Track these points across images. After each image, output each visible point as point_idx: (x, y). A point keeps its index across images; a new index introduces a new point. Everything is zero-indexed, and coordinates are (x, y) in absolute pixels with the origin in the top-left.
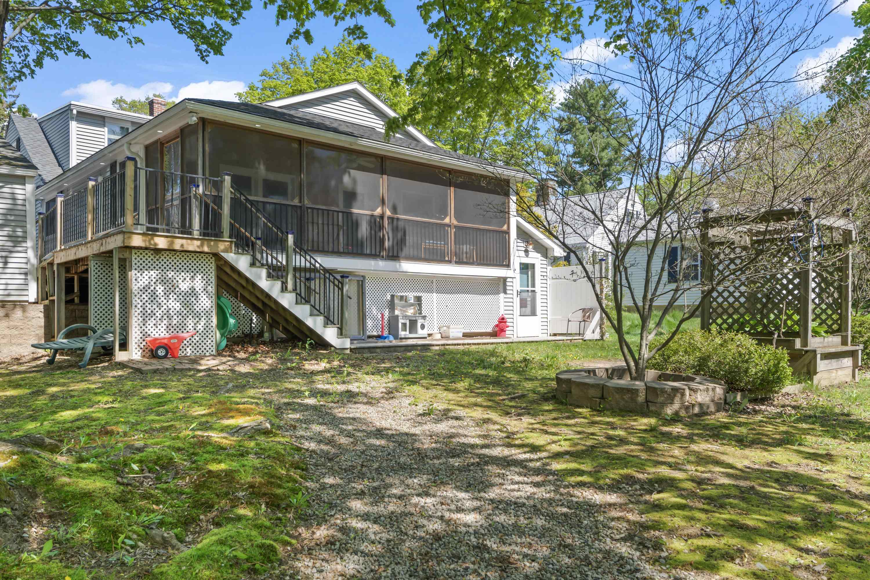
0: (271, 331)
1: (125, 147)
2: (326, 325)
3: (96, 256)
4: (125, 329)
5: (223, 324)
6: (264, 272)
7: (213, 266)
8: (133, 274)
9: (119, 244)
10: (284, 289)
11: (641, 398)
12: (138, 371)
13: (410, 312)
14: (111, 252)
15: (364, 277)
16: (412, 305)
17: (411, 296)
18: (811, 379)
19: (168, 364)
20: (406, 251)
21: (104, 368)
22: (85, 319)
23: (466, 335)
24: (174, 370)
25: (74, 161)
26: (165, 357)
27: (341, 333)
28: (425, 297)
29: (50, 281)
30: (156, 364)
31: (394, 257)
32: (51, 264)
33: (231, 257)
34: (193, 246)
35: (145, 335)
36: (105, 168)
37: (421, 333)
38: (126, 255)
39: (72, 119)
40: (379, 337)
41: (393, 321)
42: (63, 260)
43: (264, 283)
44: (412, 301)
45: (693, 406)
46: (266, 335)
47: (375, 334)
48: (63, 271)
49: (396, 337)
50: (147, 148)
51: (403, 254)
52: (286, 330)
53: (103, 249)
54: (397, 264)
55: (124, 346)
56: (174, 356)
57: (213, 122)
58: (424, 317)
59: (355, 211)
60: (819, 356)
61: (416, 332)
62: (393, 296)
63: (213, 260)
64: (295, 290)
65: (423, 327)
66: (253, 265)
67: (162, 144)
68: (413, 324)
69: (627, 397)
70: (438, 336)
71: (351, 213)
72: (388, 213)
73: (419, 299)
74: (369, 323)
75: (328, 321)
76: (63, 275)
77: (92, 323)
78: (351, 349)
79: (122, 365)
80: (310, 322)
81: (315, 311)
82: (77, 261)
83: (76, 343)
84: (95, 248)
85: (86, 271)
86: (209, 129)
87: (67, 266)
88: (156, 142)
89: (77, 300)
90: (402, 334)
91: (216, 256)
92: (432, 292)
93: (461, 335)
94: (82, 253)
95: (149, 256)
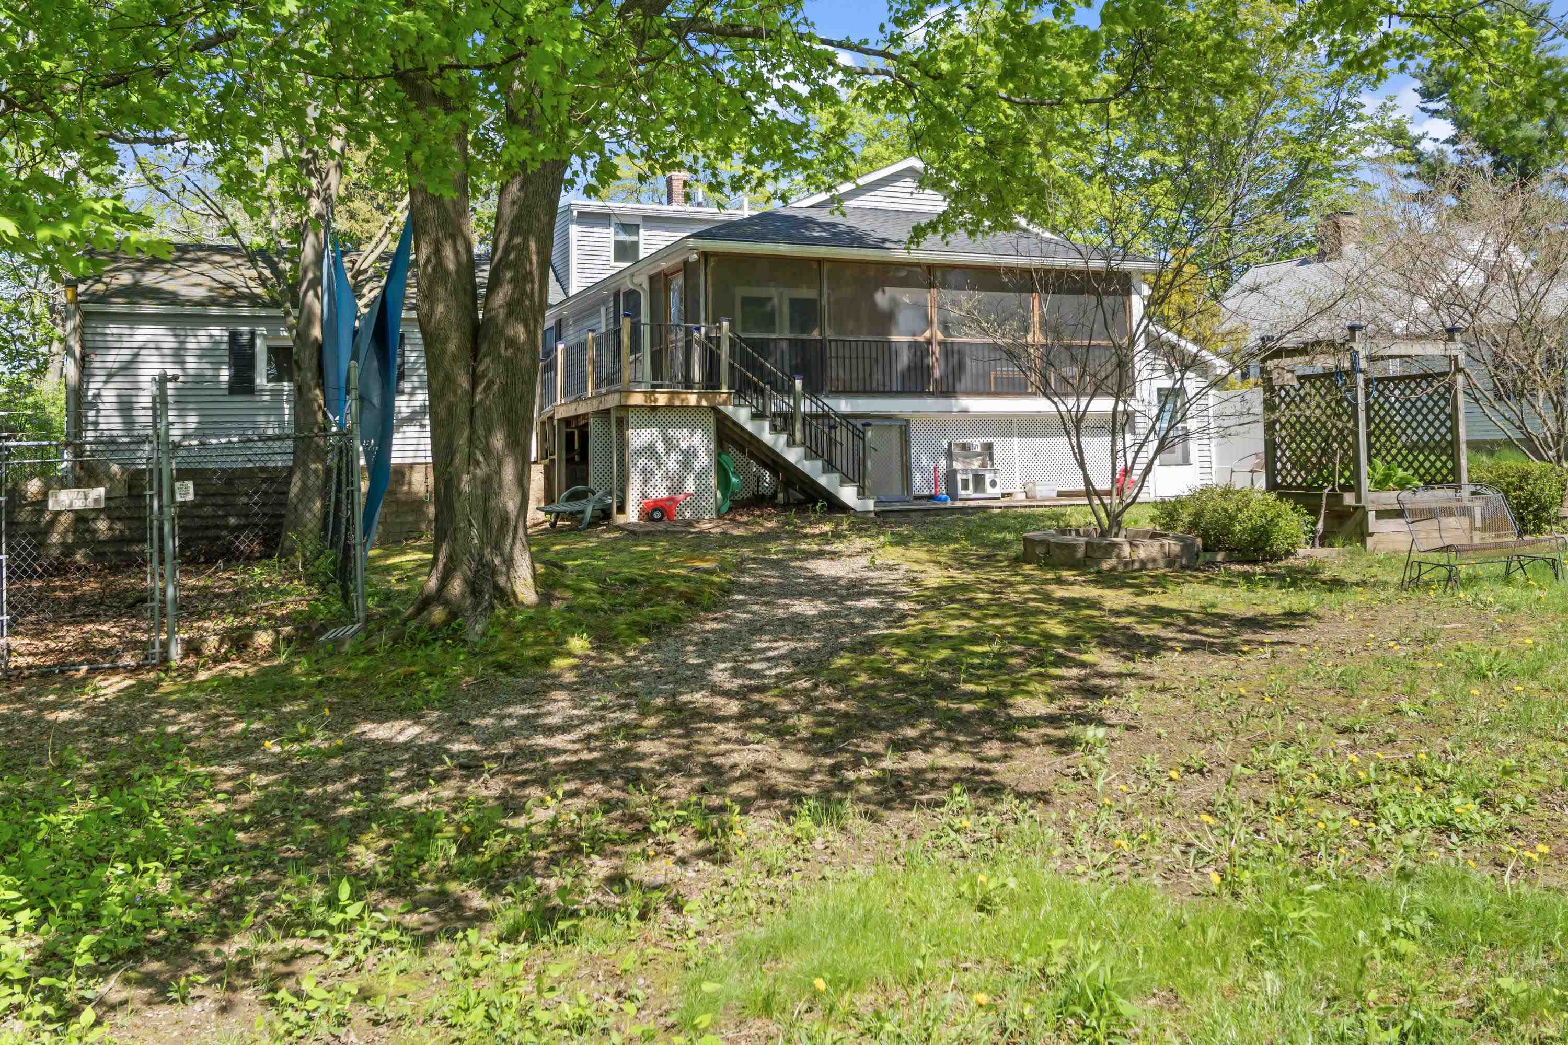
0: (785, 491)
1: (628, 280)
2: (842, 483)
3: (596, 413)
4: (623, 490)
5: (724, 482)
6: (767, 424)
7: (712, 420)
8: (631, 433)
9: (616, 403)
10: (791, 443)
11: (1080, 553)
12: (633, 533)
13: (976, 464)
14: (608, 410)
15: (908, 421)
16: (979, 454)
17: (977, 443)
18: (1363, 542)
19: (661, 526)
20: (966, 382)
21: (603, 531)
22: (585, 481)
23: (1061, 494)
24: (667, 532)
25: (573, 290)
26: (660, 520)
27: (862, 493)
28: (999, 444)
29: (550, 437)
30: (651, 527)
31: (948, 391)
32: (551, 418)
33: (729, 410)
34: (692, 400)
35: (644, 496)
36: (608, 296)
37: (990, 491)
38: (623, 413)
39: (572, 222)
40: (931, 497)
41: (951, 475)
42: (565, 415)
43: (767, 437)
44: (979, 450)
45: (1133, 562)
46: (781, 496)
47: (926, 492)
48: (563, 426)
49: (954, 497)
50: (652, 279)
51: (960, 386)
52: (802, 491)
53: (602, 407)
54: (953, 401)
55: (621, 509)
56: (670, 519)
57: (716, 254)
58: (995, 471)
59: (894, 338)
60: (1371, 516)
61: (984, 491)
62: (950, 444)
63: (712, 414)
64: (804, 444)
65: (993, 483)
66: (754, 416)
67: (666, 276)
68: (979, 480)
69: (1065, 552)
70: (1023, 496)
71: (889, 342)
72: (940, 336)
73: (989, 447)
74: (918, 479)
75: (846, 479)
76: (564, 430)
77: (592, 485)
78: (876, 513)
79: (619, 528)
80: (823, 480)
81: (830, 467)
82: (577, 417)
83: (575, 506)
84: (593, 406)
85: (586, 425)
86: (712, 262)
87: (567, 421)
88: (659, 273)
89: (577, 458)
90: (962, 493)
91: (714, 409)
92: (1012, 436)
93: (1054, 495)
94: (582, 409)
95: (646, 415)
